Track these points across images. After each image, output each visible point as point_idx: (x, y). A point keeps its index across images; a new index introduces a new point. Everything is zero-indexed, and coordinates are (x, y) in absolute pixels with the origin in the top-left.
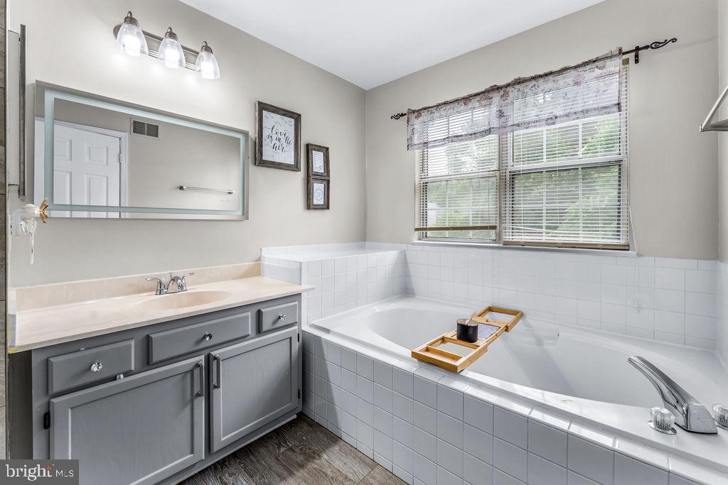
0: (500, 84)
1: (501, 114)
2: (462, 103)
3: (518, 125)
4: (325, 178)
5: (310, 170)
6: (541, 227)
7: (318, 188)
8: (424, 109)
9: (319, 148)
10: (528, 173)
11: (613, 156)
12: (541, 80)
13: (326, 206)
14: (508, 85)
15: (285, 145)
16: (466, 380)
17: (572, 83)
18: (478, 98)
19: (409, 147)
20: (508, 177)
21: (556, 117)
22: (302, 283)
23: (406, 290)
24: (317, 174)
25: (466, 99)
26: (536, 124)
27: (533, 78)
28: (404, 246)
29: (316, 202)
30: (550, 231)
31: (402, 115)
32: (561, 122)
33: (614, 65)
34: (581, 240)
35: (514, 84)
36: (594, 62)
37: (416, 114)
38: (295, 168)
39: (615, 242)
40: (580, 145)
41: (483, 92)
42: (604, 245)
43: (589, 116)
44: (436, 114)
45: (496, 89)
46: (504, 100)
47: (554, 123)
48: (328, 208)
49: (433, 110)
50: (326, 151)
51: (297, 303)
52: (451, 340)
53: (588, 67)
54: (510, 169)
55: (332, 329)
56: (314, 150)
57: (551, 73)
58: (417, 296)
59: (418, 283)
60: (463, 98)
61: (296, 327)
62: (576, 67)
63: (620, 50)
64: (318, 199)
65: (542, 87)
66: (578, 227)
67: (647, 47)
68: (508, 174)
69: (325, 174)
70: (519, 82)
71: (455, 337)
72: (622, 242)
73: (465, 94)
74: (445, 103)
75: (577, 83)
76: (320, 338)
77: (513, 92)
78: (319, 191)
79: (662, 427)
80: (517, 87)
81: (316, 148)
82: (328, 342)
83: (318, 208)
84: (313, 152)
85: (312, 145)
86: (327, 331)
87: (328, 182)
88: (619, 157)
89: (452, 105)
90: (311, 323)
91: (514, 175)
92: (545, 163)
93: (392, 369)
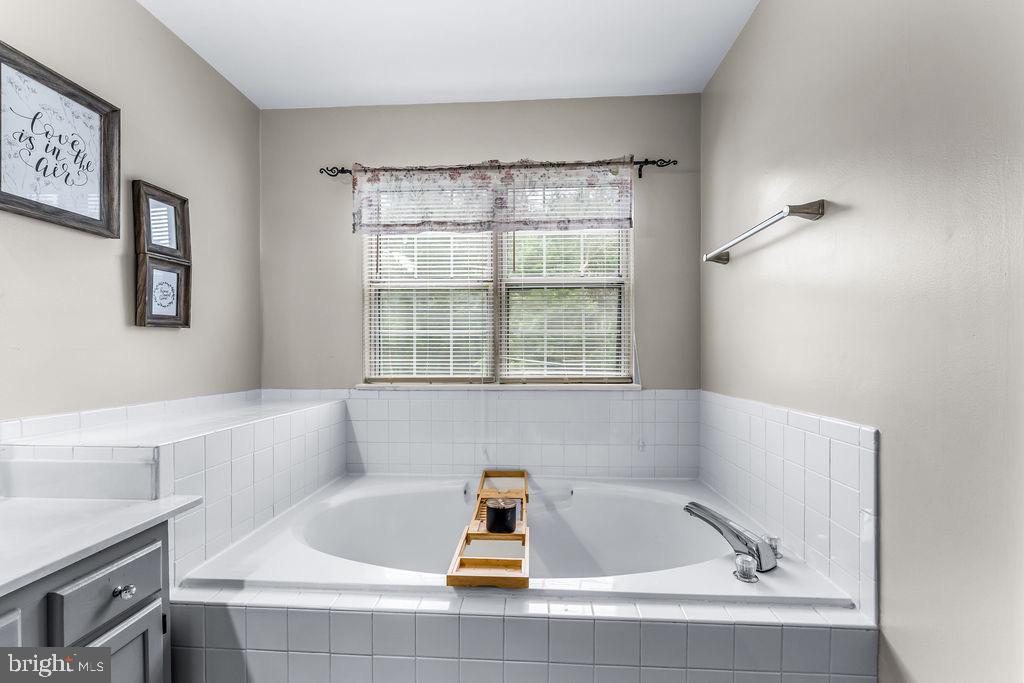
0: (504, 161)
1: (500, 203)
2: (447, 175)
3: (525, 223)
4: (180, 262)
5: (143, 239)
6: (542, 359)
7: (162, 281)
8: (386, 170)
9: (166, 196)
10: (527, 289)
11: (613, 278)
12: (552, 171)
13: (182, 319)
14: (512, 166)
15: (73, 168)
16: (540, 595)
17: (586, 183)
18: (471, 173)
19: (357, 228)
20: (504, 290)
21: (569, 221)
22: (161, 495)
23: (349, 466)
24: (160, 250)
25: (455, 171)
26: (546, 225)
27: (543, 165)
28: (343, 393)
29: (157, 310)
30: (552, 363)
31: (343, 171)
32: (574, 228)
33: (627, 173)
34: (584, 374)
35: (520, 167)
36: (608, 163)
37: (369, 175)
38: (103, 227)
39: (614, 374)
40: (582, 261)
41: (479, 167)
42: (609, 378)
43: (603, 227)
44: (405, 184)
45: (495, 166)
46: (506, 185)
47: (566, 228)
48: (186, 324)
49: (401, 175)
50: (181, 205)
51: (159, 544)
52: (478, 536)
53: (602, 168)
54: (506, 281)
55: (248, 578)
56: (154, 197)
57: (564, 165)
58: (368, 474)
59: (370, 450)
60: (451, 168)
61: (158, 603)
62: (590, 165)
63: (632, 158)
64: (162, 303)
65: (553, 180)
66: (581, 358)
67: (654, 162)
68: (504, 287)
69: (179, 253)
70: (526, 165)
71: (483, 529)
72: (623, 374)
73: (454, 163)
74: (421, 169)
75: (591, 185)
76: (224, 605)
77: (519, 176)
78: (165, 288)
79: (745, 576)
80: (523, 171)
81: (157, 193)
82: (247, 611)
83: (162, 322)
84: (151, 200)
85: (148, 185)
86: (238, 585)
87: (188, 269)
88: (619, 280)
89: (432, 175)
90: (184, 578)
91: (511, 288)
92: (545, 278)
93: (416, 619)
